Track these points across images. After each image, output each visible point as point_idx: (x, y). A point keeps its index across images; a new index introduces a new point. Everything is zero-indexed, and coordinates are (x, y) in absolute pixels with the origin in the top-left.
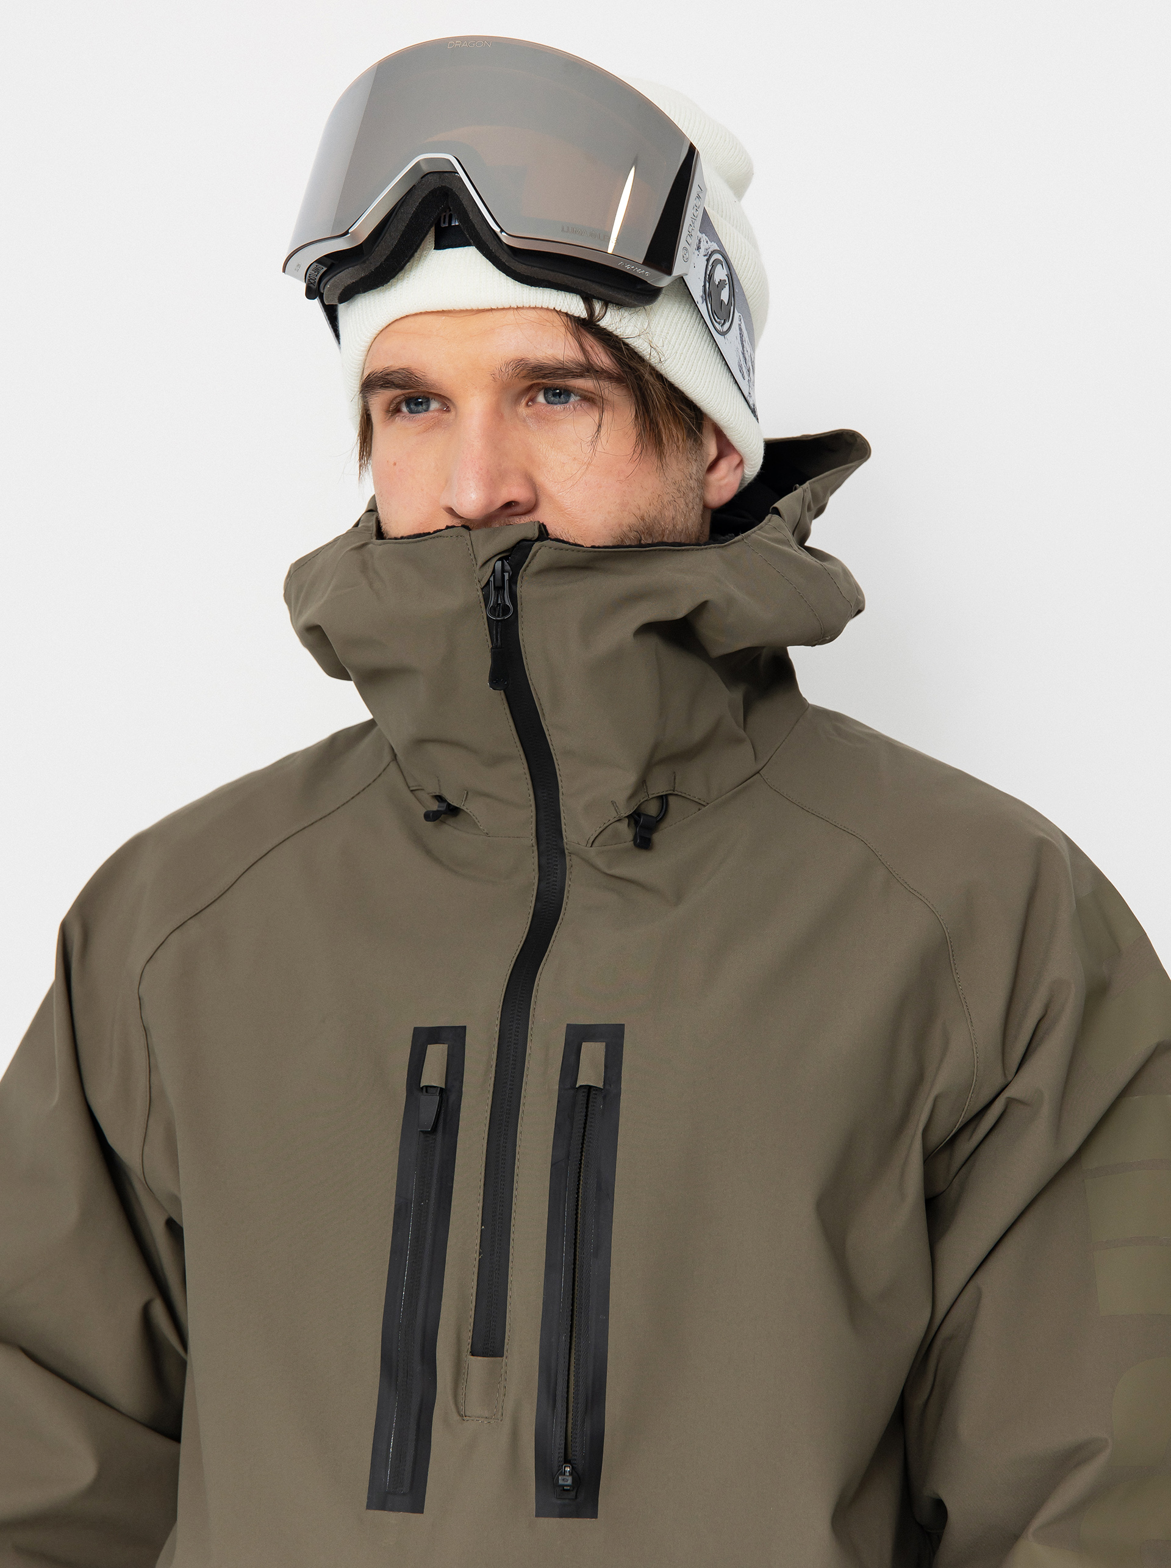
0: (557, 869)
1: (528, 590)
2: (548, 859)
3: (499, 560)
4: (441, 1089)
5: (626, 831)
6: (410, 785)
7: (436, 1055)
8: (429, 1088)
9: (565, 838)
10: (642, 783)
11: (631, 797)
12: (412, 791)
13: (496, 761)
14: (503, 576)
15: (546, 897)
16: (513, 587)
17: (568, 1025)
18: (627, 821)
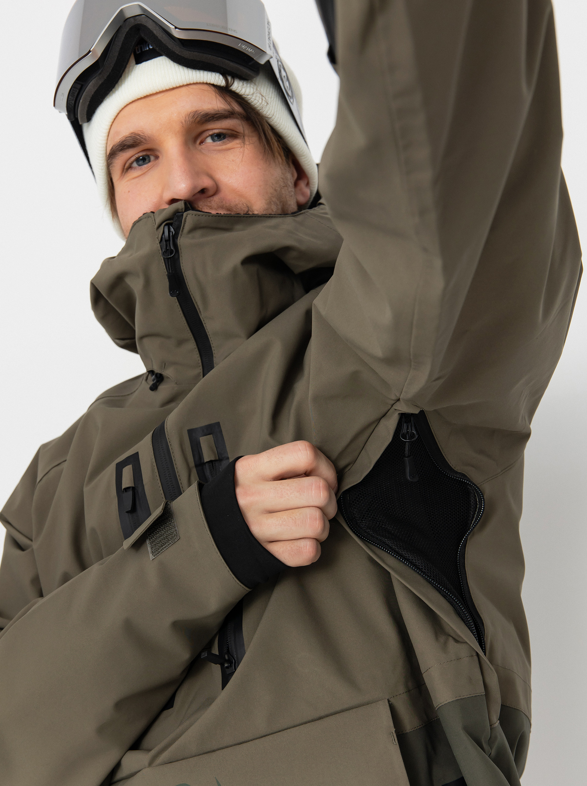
1: (183, 241)
3: (165, 225)
4: (133, 487)
7: (127, 472)
8: (126, 489)
14: (169, 235)
16: (175, 240)
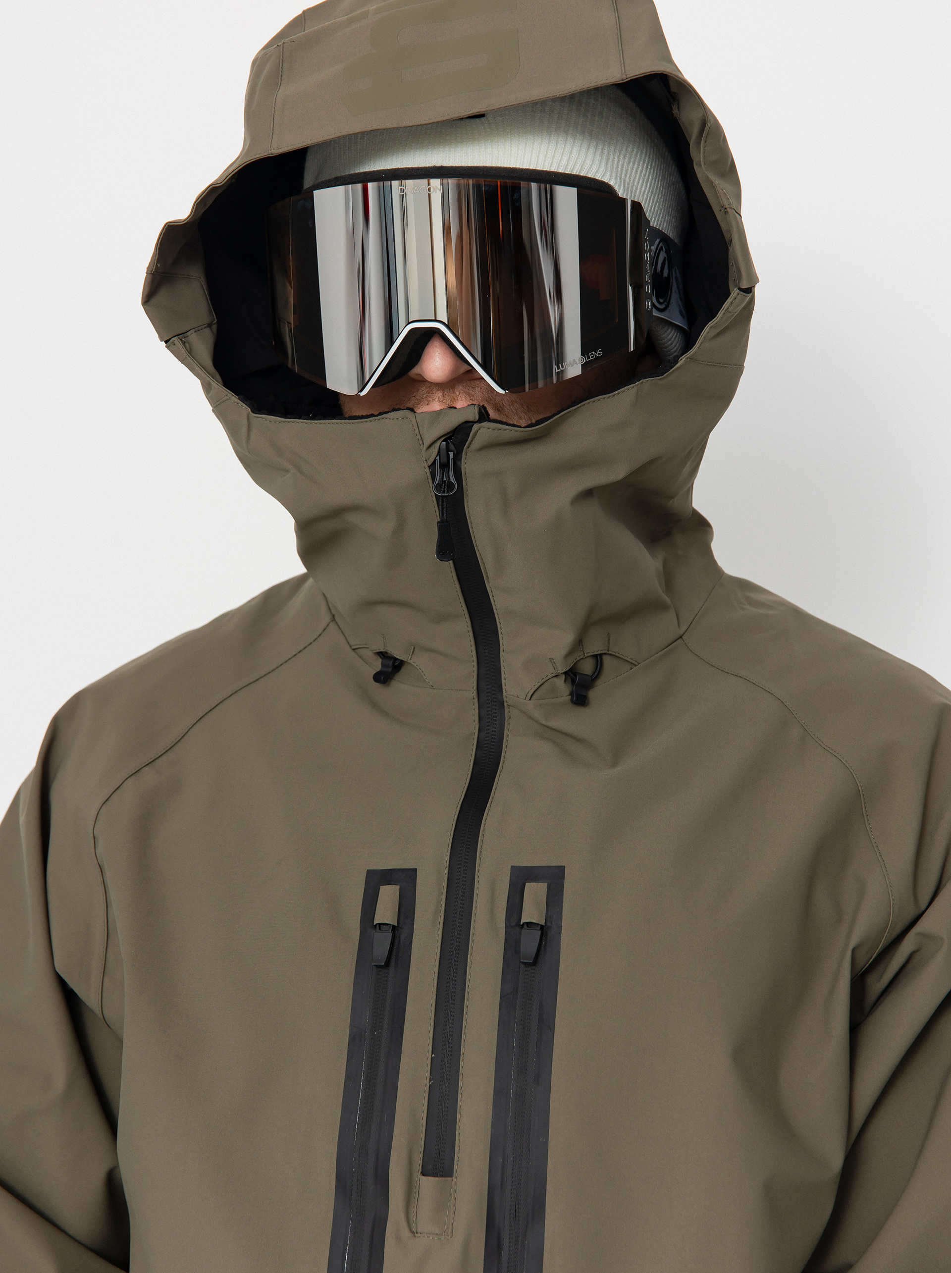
0: (496, 720)
1: (472, 465)
2: (488, 711)
4: (394, 926)
5: (563, 688)
6: (352, 643)
7: (388, 895)
8: (382, 926)
9: (504, 692)
10: (579, 643)
11: (568, 655)
12: (354, 649)
13: (442, 618)
14: (448, 456)
15: (486, 745)
16: (458, 463)
17: (513, 868)
18: (563, 677)
